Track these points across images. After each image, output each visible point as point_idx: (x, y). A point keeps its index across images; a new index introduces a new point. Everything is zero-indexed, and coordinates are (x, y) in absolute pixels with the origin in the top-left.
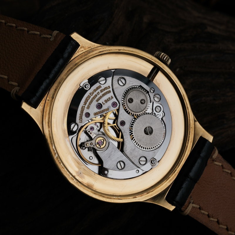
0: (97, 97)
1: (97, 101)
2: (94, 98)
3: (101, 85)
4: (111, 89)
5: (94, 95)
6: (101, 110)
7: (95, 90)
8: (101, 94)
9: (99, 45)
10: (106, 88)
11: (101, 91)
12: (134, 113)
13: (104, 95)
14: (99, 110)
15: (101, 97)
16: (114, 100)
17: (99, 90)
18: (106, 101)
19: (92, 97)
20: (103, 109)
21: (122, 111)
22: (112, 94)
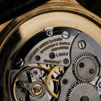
0: (54, 47)
1: (53, 50)
2: (51, 46)
3: (63, 39)
4: (69, 46)
5: (52, 43)
6: (52, 60)
7: (55, 40)
8: (59, 46)
9: (78, 3)
10: (65, 43)
11: (61, 44)
12: (80, 78)
13: (61, 48)
14: (50, 59)
15: (57, 49)
16: (68, 57)
17: (59, 42)
18: (60, 55)
19: (50, 44)
20: (54, 60)
21: (70, 70)
22: (68, 51)
